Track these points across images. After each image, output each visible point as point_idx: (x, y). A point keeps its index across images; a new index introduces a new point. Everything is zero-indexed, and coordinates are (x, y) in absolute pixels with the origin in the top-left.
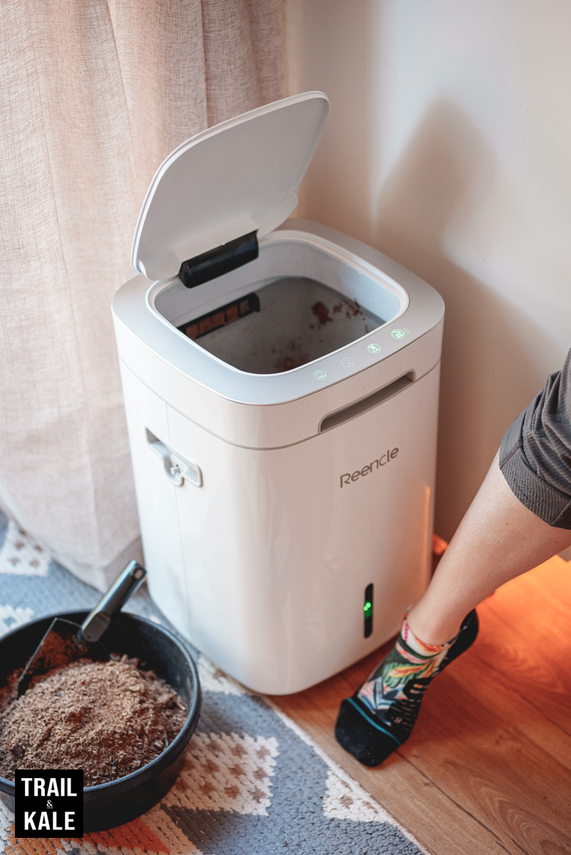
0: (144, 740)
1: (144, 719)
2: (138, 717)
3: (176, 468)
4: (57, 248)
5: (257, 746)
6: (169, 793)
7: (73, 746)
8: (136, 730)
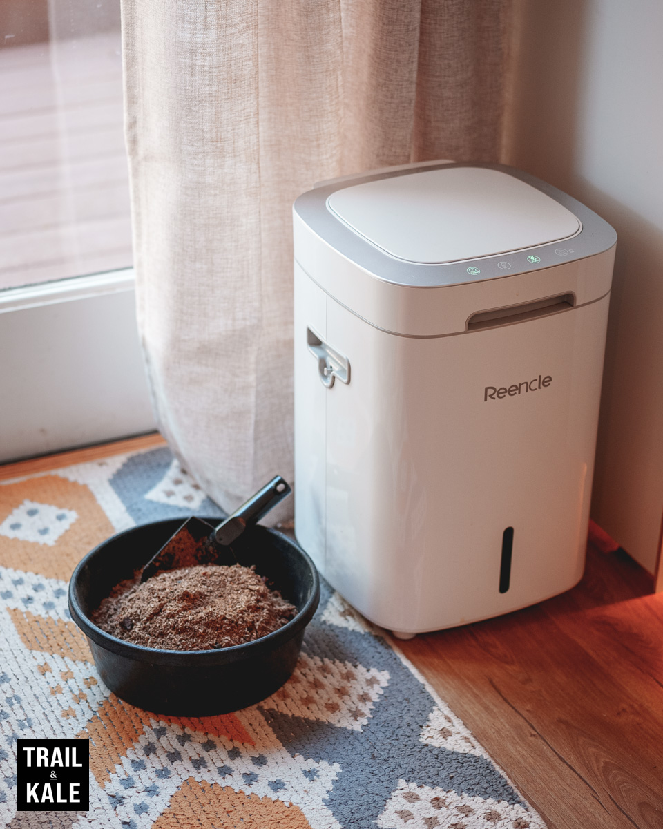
0: (252, 634)
1: (257, 616)
2: (251, 612)
3: (329, 369)
4: (254, 151)
5: (369, 676)
6: (269, 698)
7: (181, 622)
8: (246, 622)
